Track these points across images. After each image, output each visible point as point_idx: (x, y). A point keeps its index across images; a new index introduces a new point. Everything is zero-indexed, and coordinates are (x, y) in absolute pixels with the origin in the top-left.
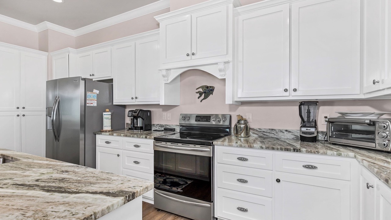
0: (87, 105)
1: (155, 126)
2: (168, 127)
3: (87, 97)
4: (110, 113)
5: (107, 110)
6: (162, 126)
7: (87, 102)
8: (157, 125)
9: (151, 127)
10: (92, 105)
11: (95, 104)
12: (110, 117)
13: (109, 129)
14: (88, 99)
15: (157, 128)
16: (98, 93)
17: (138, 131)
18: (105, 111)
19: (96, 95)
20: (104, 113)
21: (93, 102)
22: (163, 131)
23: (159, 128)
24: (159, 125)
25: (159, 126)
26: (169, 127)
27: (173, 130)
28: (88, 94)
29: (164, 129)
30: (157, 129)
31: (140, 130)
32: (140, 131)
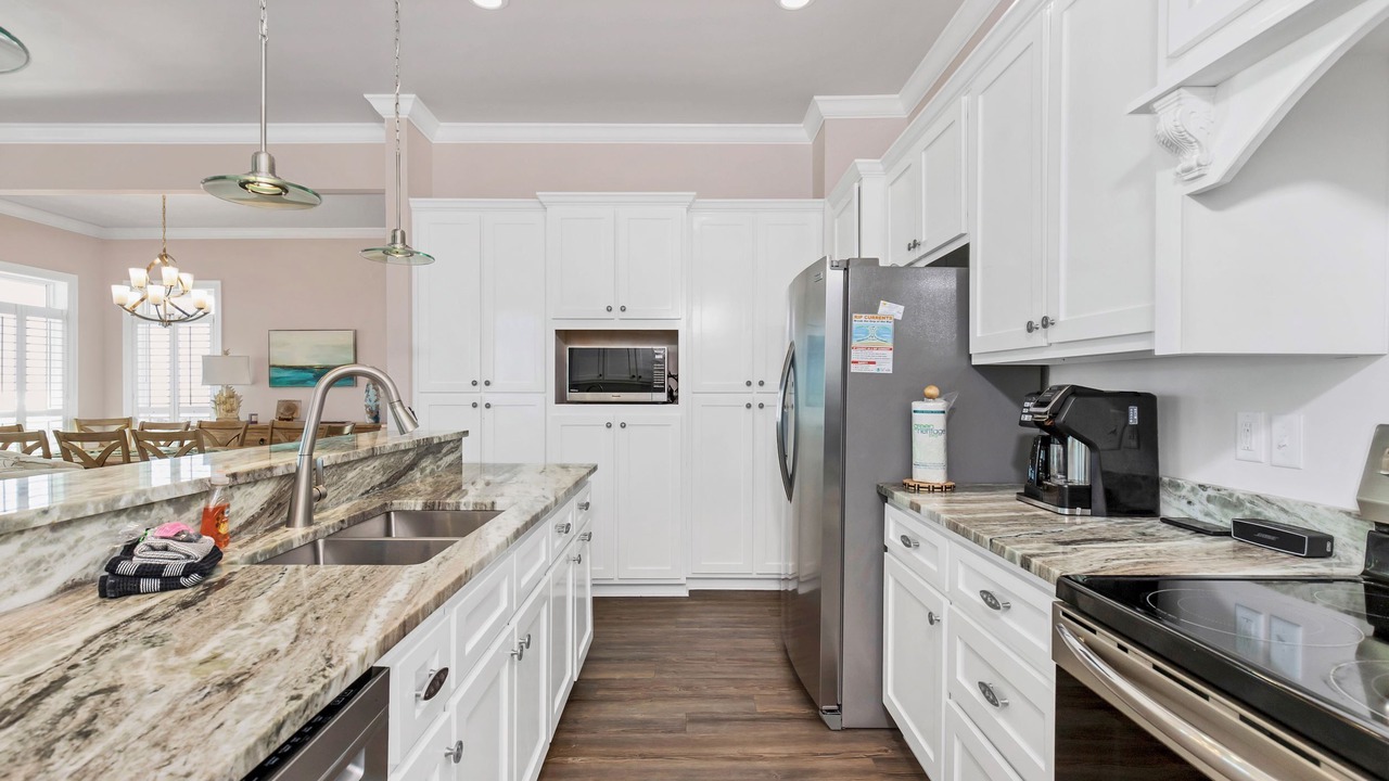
0: (854, 369)
1: (1184, 492)
2: (1271, 514)
3: (854, 335)
4: (940, 405)
5: (932, 390)
6: (1227, 501)
7: (854, 355)
8: (1193, 489)
9: (1155, 497)
10: (872, 369)
11: (885, 365)
12: (939, 422)
13: (938, 477)
14: (855, 343)
15: (1198, 506)
16: (899, 317)
17: (1060, 510)
18: (922, 397)
19: (891, 326)
20: (916, 405)
21: (876, 357)
22: (1225, 534)
23: (1207, 514)
24: (1211, 492)
25: (1209, 499)
26: (1284, 519)
27: (1319, 546)
28: (859, 321)
29: (1236, 523)
30: (1196, 513)
31: (1072, 506)
32: (1066, 511)
